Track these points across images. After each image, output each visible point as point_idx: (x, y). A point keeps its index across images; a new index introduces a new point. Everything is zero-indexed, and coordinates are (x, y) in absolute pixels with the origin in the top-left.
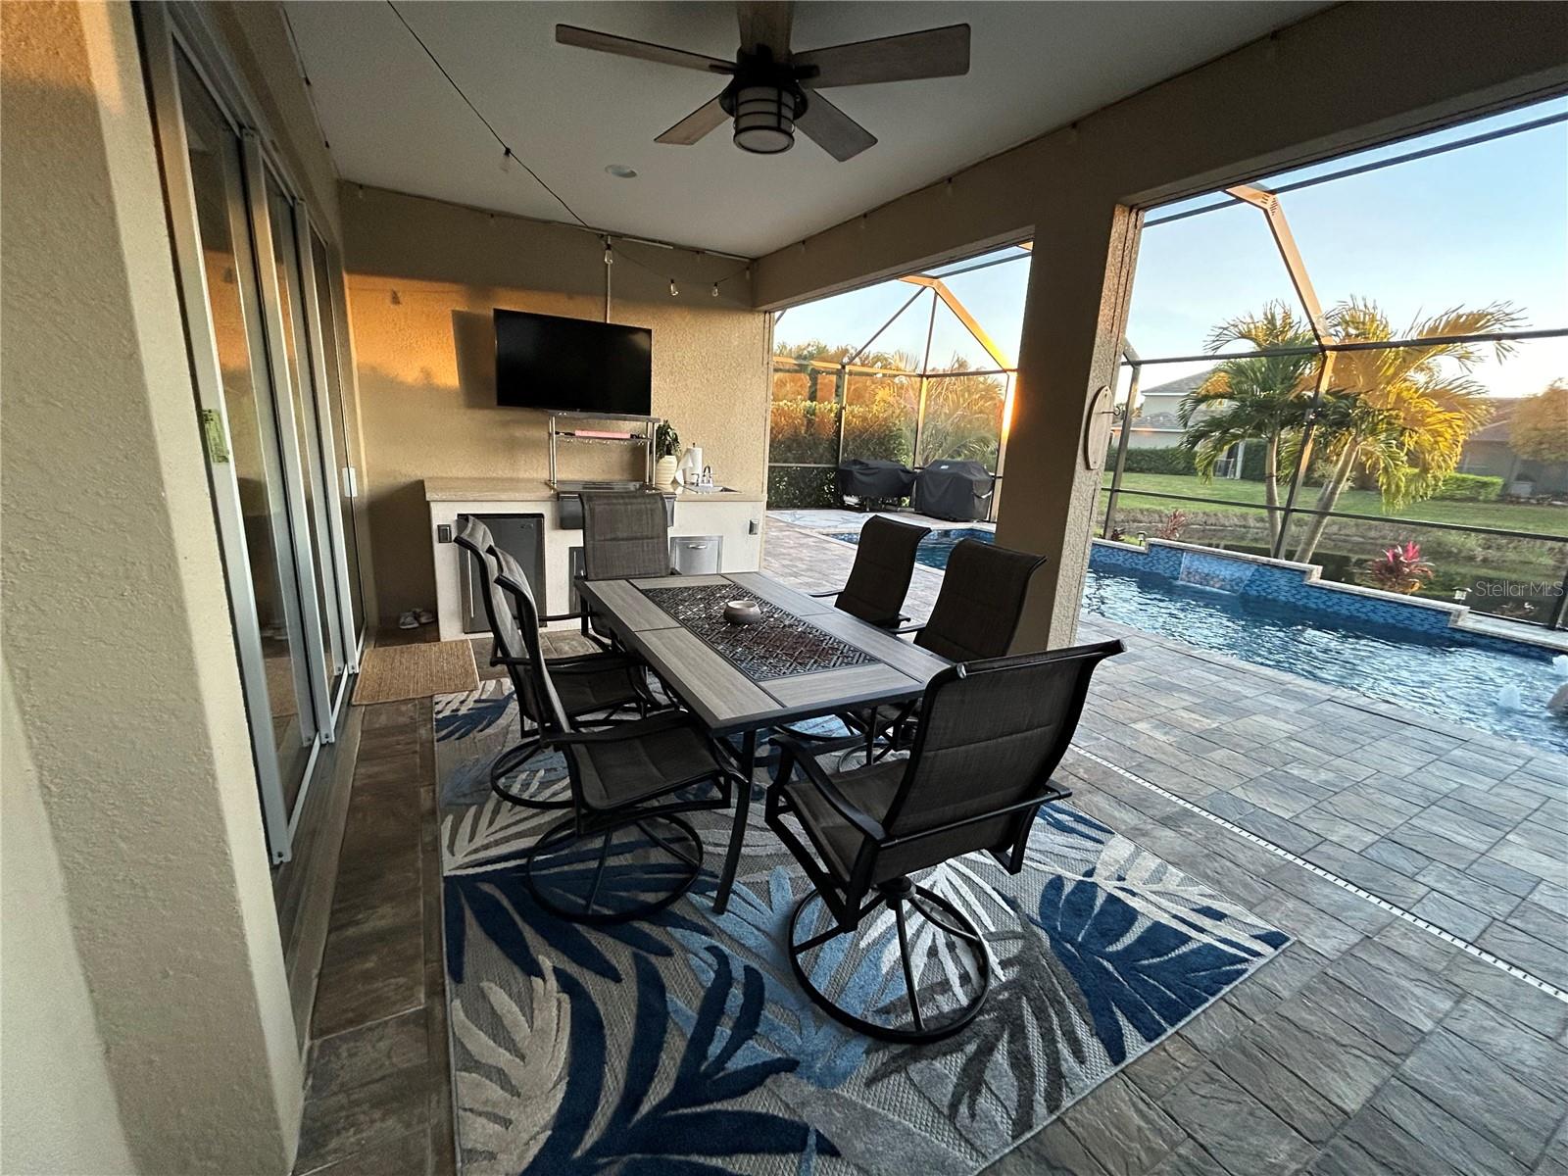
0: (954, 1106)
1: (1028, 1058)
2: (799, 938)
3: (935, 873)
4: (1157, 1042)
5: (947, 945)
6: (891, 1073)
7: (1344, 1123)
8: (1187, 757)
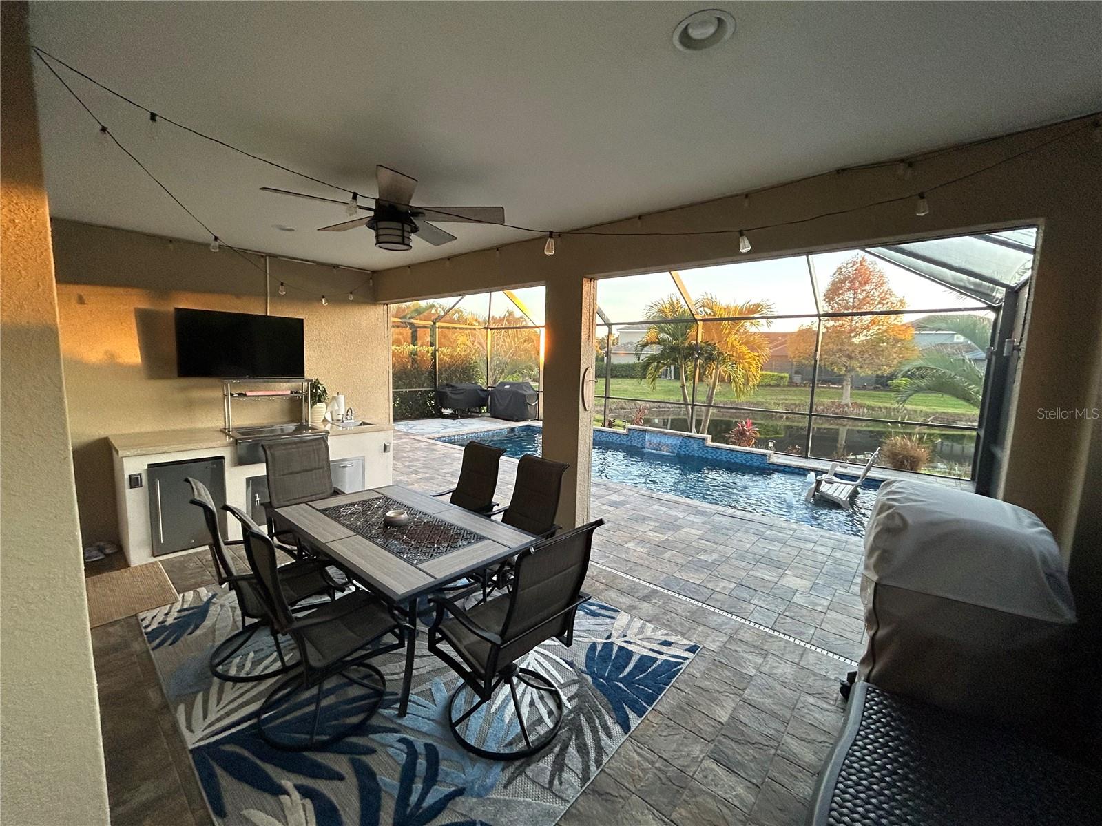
0: (551, 782)
1: (585, 745)
2: (455, 716)
3: (528, 658)
4: (644, 716)
5: (539, 697)
6: (517, 776)
7: (722, 728)
8: (653, 559)
